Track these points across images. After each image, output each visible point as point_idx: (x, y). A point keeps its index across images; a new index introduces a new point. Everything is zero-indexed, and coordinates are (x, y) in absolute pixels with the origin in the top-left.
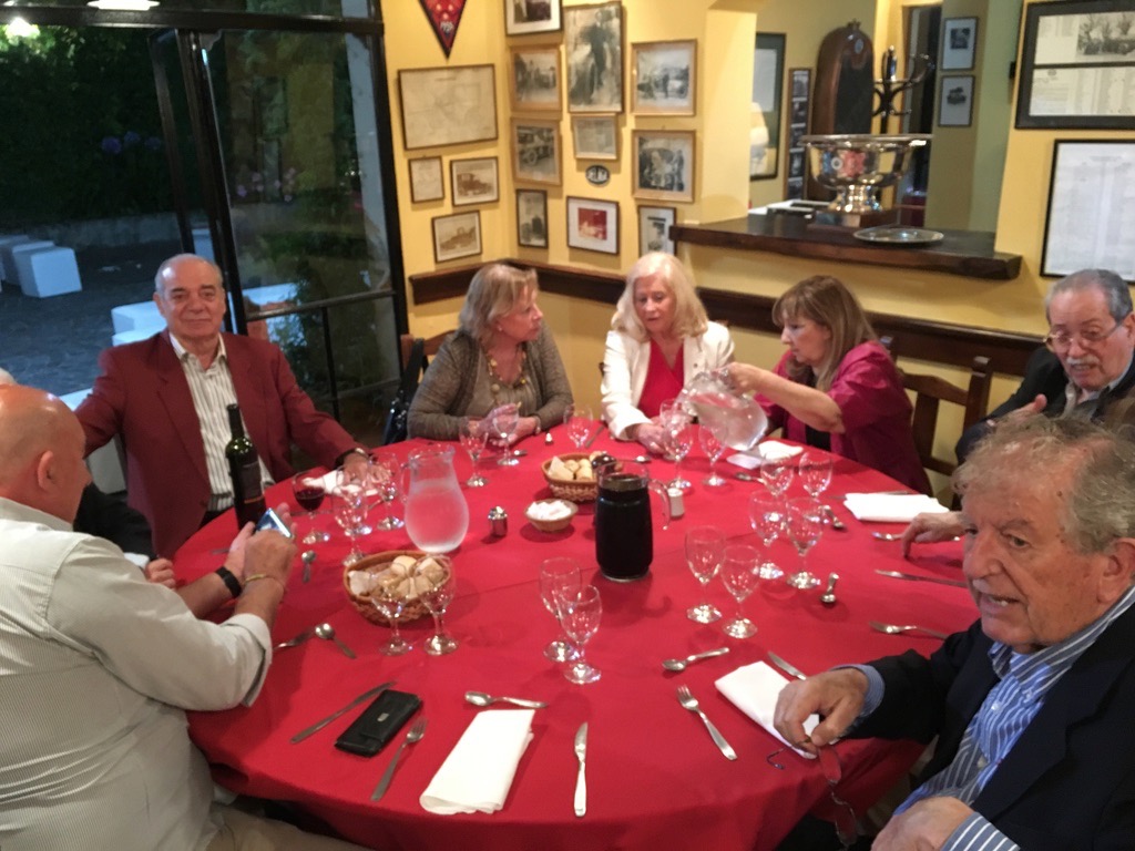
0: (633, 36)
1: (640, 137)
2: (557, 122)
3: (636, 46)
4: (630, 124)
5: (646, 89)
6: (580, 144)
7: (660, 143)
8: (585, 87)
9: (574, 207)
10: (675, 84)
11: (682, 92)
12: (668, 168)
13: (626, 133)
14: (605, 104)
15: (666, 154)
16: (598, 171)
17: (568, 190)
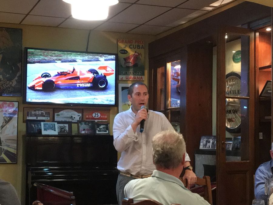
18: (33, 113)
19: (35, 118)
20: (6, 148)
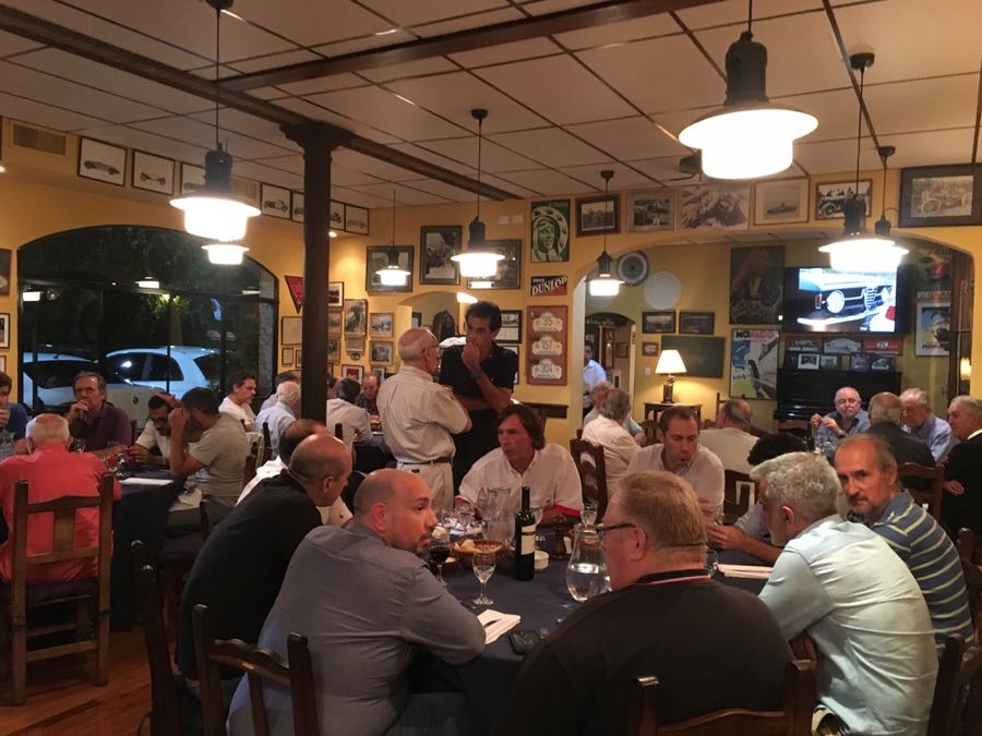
0: (370, 311)
1: (373, 343)
2: (340, 338)
3: (372, 314)
4: (369, 339)
5: (375, 328)
6: (349, 346)
7: (380, 346)
8: (350, 326)
9: (345, 369)
10: (386, 327)
11: (388, 329)
12: (383, 354)
13: (367, 343)
14: (359, 332)
15: (382, 349)
16: (355, 355)
17: (342, 363)
18: (797, 342)
19: (799, 349)
20: (764, 382)
